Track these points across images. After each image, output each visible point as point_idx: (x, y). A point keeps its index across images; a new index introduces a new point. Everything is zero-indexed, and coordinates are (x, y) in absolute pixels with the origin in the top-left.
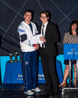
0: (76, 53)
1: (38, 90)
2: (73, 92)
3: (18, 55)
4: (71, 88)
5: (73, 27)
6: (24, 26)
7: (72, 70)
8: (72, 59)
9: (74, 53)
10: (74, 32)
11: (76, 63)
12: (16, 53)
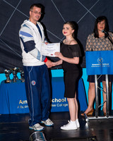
0: (104, 65)
1: (49, 123)
2: (102, 123)
3: (17, 71)
4: (99, 118)
8: (99, 74)
9: (102, 65)
10: (101, 34)
12: (15, 68)
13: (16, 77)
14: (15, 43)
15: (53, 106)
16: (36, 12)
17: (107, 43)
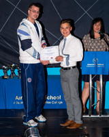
0: (99, 65)
3: (15, 68)
4: (92, 116)
8: (94, 74)
9: (97, 65)
10: (97, 35)
12: (13, 65)
14: (14, 41)
15: (48, 102)
16: (34, 11)
17: (103, 44)
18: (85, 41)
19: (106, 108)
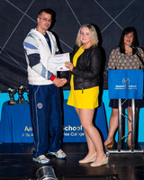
0: (131, 87)
1: (60, 154)
2: (125, 158)
4: (122, 151)
5: (126, 38)
6: (37, 38)
7: (123, 119)
8: (124, 98)
11: (131, 106)
12: (22, 87)
13: (21, 97)
15: (65, 134)
17: (136, 60)
18: (113, 57)
19: (139, 141)
